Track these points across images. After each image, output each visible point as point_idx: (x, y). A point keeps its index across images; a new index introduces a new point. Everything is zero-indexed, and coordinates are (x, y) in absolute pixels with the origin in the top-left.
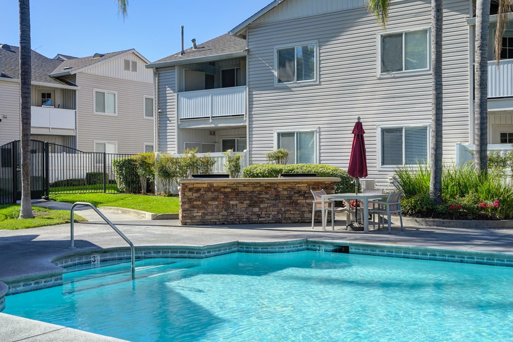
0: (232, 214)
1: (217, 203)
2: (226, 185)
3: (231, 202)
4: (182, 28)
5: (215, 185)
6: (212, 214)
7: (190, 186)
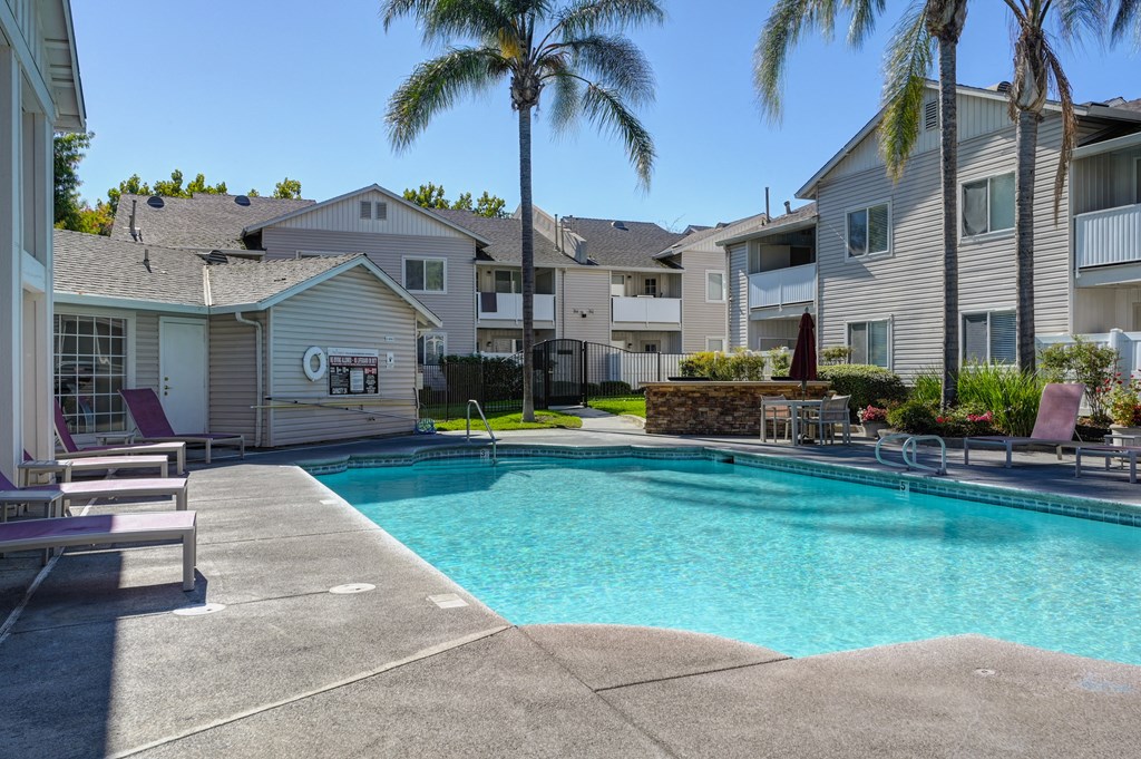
0: (702, 422)
1: (683, 409)
2: (694, 389)
3: (700, 409)
4: (767, 189)
5: (682, 389)
6: (678, 422)
7: (655, 390)
